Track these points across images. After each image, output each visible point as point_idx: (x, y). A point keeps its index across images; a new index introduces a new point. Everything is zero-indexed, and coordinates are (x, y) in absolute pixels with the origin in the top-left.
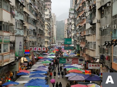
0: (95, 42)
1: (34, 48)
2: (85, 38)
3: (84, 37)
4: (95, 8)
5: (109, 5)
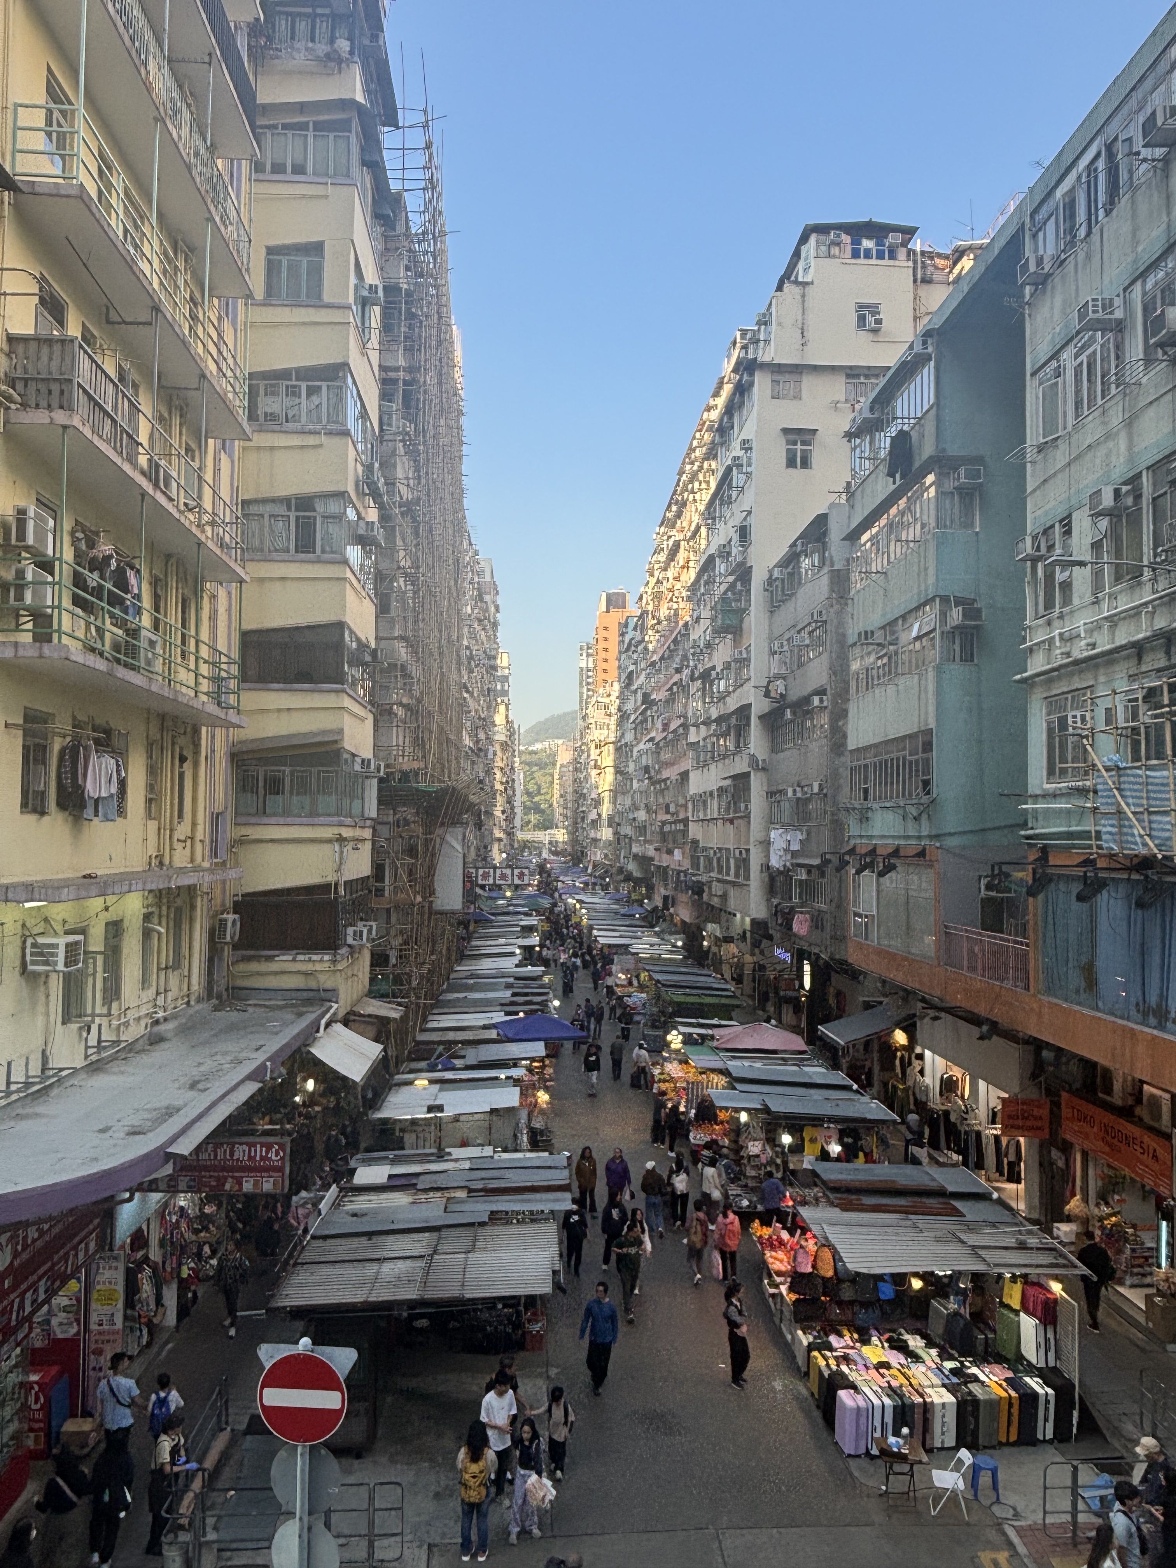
4: (744, 711)
5: (821, 701)
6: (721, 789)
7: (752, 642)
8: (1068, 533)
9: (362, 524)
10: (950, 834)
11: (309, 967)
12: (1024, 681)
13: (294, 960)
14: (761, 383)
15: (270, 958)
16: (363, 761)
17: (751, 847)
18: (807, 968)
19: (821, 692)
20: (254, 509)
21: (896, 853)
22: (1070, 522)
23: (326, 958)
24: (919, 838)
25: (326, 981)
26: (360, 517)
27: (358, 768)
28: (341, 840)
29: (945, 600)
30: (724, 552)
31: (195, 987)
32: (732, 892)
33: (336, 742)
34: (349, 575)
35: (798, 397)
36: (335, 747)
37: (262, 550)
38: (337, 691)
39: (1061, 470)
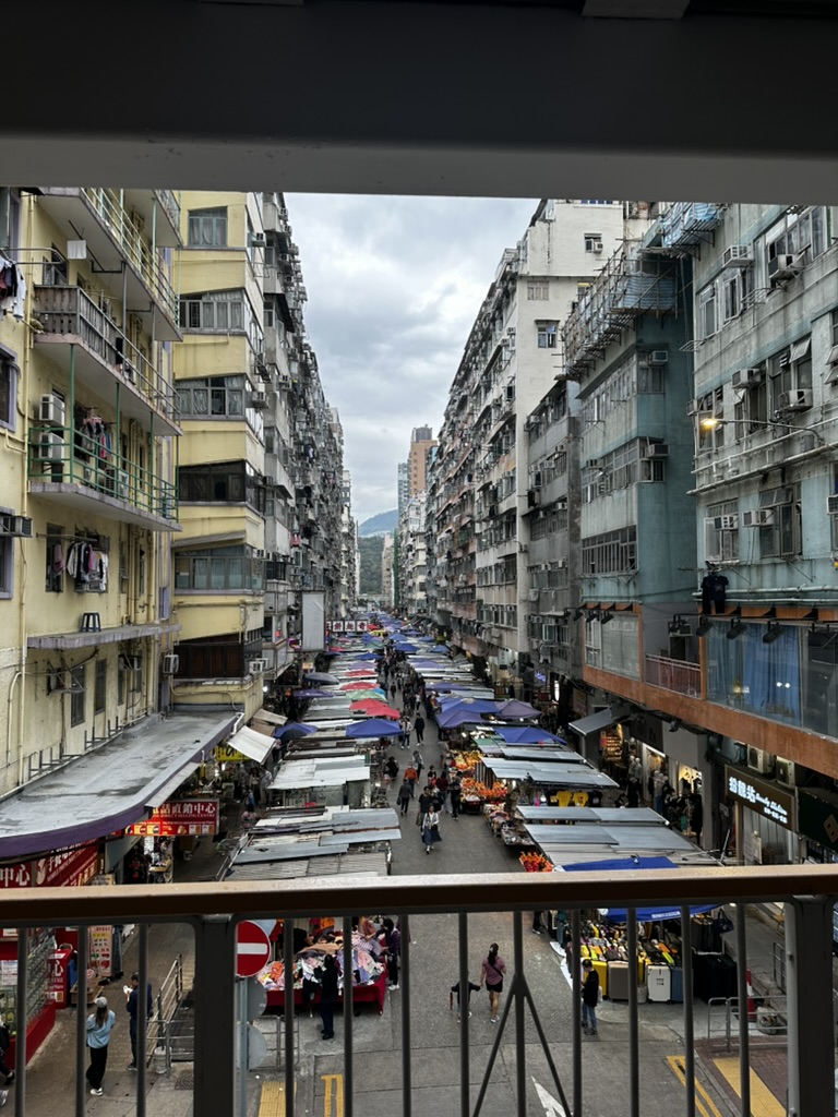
0: (515, 607)
1: (334, 623)
3: (470, 591)
4: (511, 513)
5: (563, 506)
6: (497, 565)
7: (517, 465)
8: (721, 398)
9: (255, 394)
10: (649, 595)
11: (225, 689)
12: (693, 494)
13: (215, 684)
14: (521, 290)
15: (198, 684)
16: (258, 551)
17: (518, 604)
18: (557, 686)
19: (563, 500)
20: (184, 386)
21: (613, 607)
22: (721, 392)
23: (236, 682)
24: (629, 598)
25: (237, 698)
26: (254, 389)
27: (255, 556)
28: (245, 604)
29: (643, 440)
30: (498, 405)
31: (150, 703)
32: (506, 635)
33: (241, 539)
34: (248, 429)
35: (546, 298)
36: (240, 543)
37: (189, 413)
38: (242, 506)
39: (716, 357)
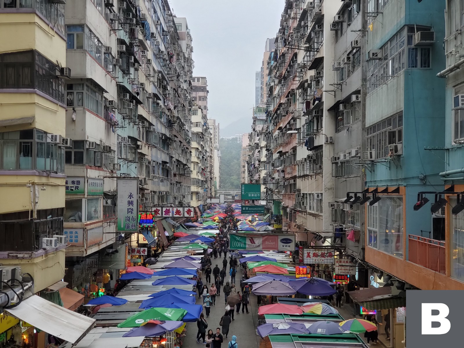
2: (295, 184)
3: (292, 181)
5: (357, 97)
6: (309, 156)
12: (442, 76)
16: (52, 136)
17: (323, 192)
19: (357, 92)
21: (386, 190)
23: (26, 256)
24: (397, 180)
27: (49, 141)
28: (33, 184)
29: (410, 27)
30: (312, 7)
33: (30, 124)
36: (30, 127)
38: (31, 93)
